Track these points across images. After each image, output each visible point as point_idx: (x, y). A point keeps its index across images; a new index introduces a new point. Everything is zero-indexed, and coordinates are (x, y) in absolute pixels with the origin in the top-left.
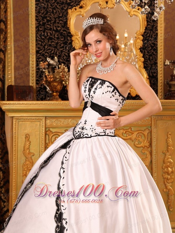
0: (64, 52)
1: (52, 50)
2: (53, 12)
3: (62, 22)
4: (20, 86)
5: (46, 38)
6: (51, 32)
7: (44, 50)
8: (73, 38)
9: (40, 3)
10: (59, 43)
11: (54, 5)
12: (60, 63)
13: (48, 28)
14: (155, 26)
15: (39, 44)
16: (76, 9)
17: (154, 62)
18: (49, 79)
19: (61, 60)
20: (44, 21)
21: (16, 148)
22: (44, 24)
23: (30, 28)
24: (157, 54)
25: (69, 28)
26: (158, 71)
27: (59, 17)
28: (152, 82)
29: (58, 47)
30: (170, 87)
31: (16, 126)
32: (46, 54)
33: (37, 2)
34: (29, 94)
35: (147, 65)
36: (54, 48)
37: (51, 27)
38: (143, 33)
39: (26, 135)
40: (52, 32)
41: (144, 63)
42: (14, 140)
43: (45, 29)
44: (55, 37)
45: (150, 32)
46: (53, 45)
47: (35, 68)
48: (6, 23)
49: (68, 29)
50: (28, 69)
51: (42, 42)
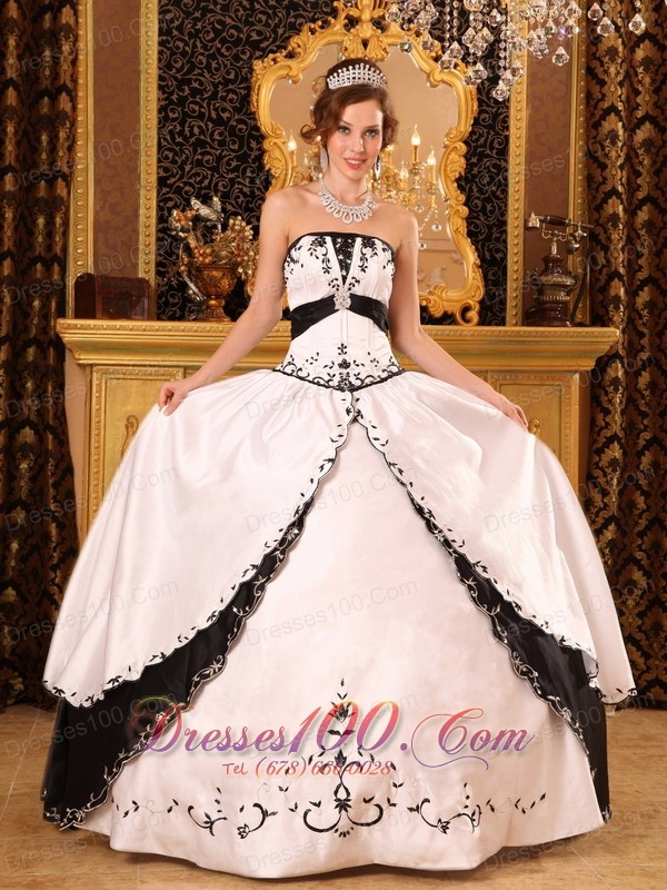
0: (239, 183)
1: (205, 177)
2: (208, 66)
3: (235, 97)
4: (114, 278)
5: (188, 142)
6: (203, 125)
7: (182, 177)
8: (267, 145)
9: (172, 38)
10: (225, 156)
11: (212, 47)
12: (227, 214)
13: (195, 112)
14: (502, 117)
15: (167, 158)
16: (274, 60)
17: (498, 220)
18: (201, 259)
19: (229, 207)
20: (183, 91)
21: (99, 455)
22: (182, 101)
23: (143, 112)
24: (506, 198)
25: (254, 113)
26: (509, 247)
27: (227, 82)
28: (490, 277)
29: (223, 169)
30: (541, 292)
31: (99, 391)
32: (187, 188)
33: (165, 38)
34: (138, 302)
35: (476, 226)
36: (210, 173)
37: (203, 110)
38: (467, 134)
39: (128, 420)
40: (206, 125)
41: (469, 220)
42: (94, 432)
43: (186, 115)
44: (213, 140)
45: (488, 133)
46: (207, 162)
47: (153, 230)
48: (73, 93)
49: (253, 116)
50: (136, 231)
51: (176, 153)
